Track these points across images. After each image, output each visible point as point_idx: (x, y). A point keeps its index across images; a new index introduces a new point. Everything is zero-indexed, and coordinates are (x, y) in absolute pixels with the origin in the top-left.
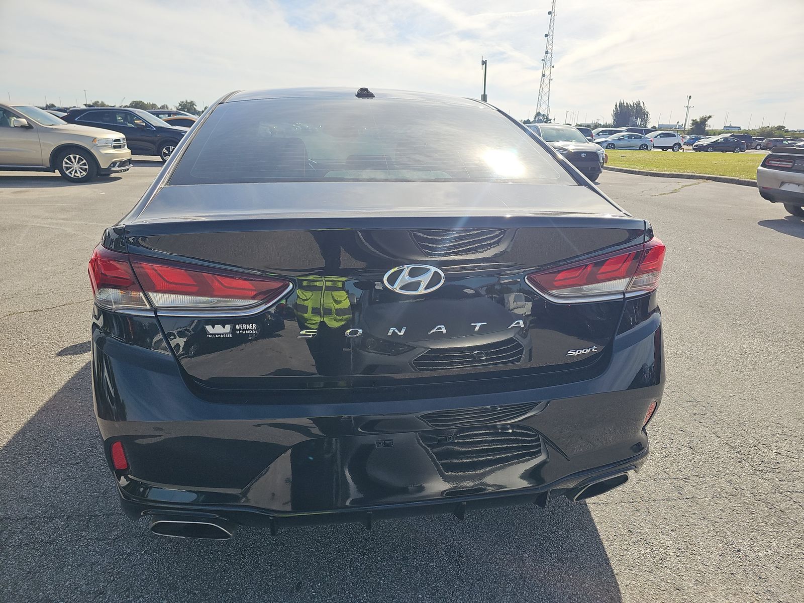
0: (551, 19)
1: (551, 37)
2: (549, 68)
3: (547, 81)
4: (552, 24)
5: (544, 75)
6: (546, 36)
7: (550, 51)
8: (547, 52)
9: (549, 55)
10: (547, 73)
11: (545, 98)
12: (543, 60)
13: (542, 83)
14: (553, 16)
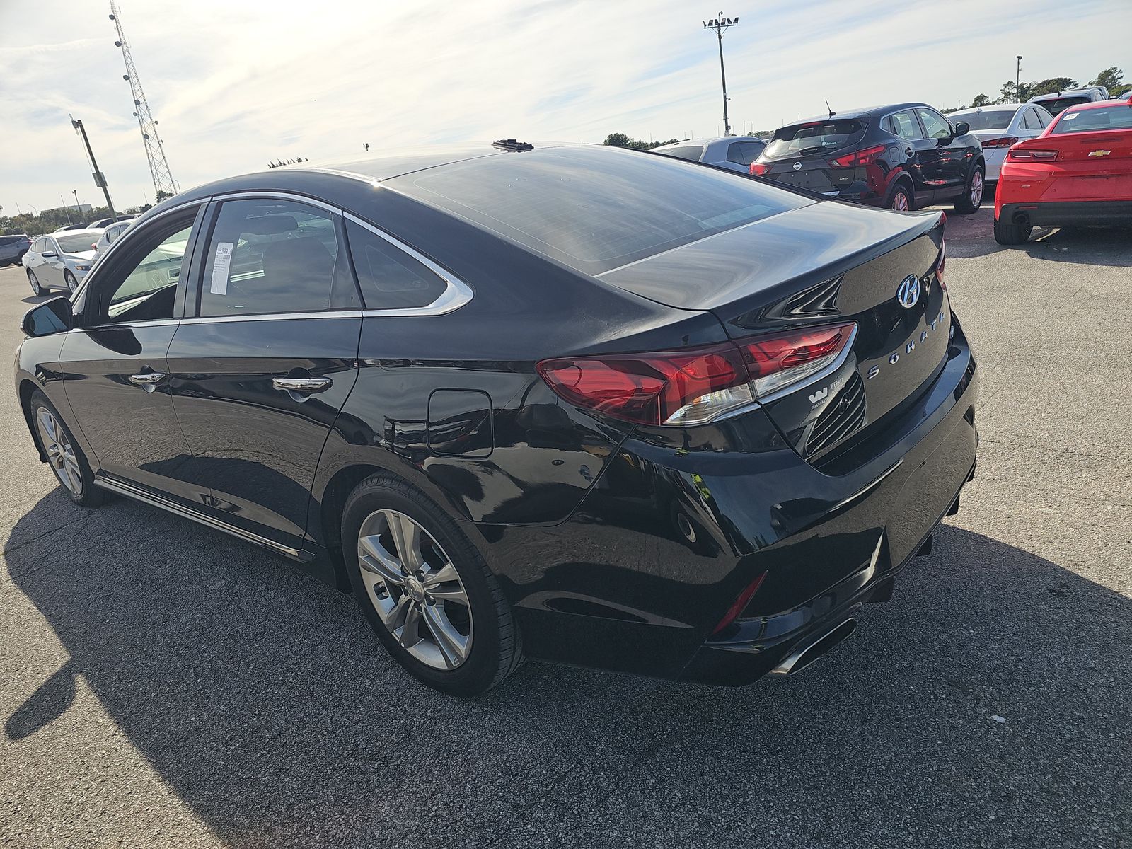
0: (124, 53)
1: (135, 80)
2: (151, 125)
3: (155, 145)
4: (129, 60)
5: (146, 137)
6: (126, 78)
7: (141, 100)
8: (137, 102)
9: (143, 107)
10: (150, 132)
11: (162, 170)
12: (135, 114)
13: (148, 148)
14: (125, 49)
